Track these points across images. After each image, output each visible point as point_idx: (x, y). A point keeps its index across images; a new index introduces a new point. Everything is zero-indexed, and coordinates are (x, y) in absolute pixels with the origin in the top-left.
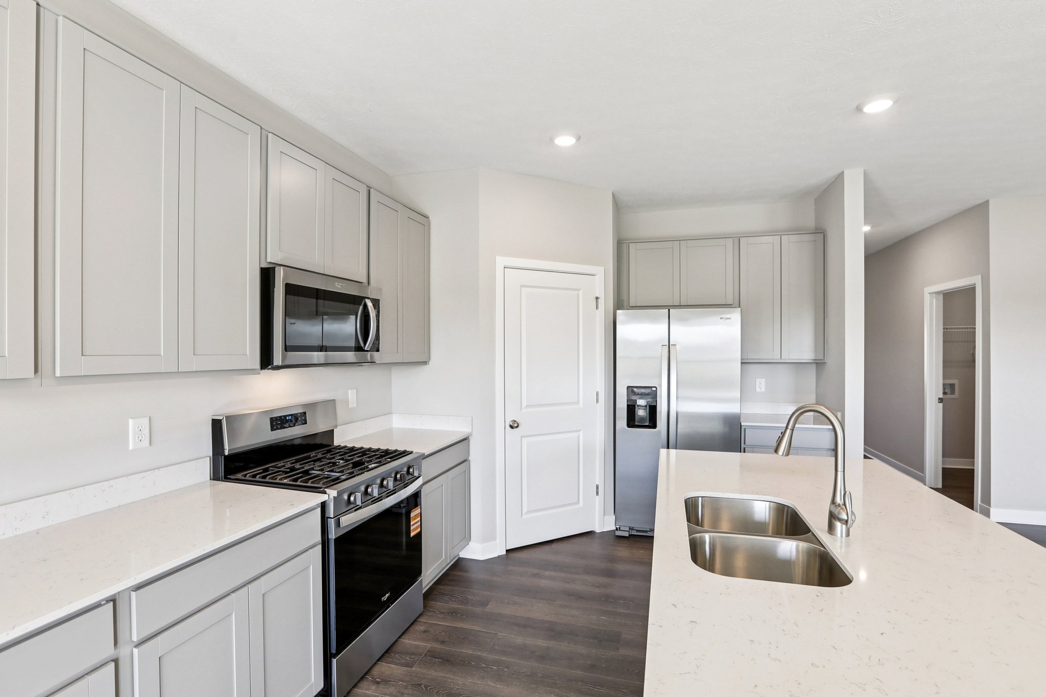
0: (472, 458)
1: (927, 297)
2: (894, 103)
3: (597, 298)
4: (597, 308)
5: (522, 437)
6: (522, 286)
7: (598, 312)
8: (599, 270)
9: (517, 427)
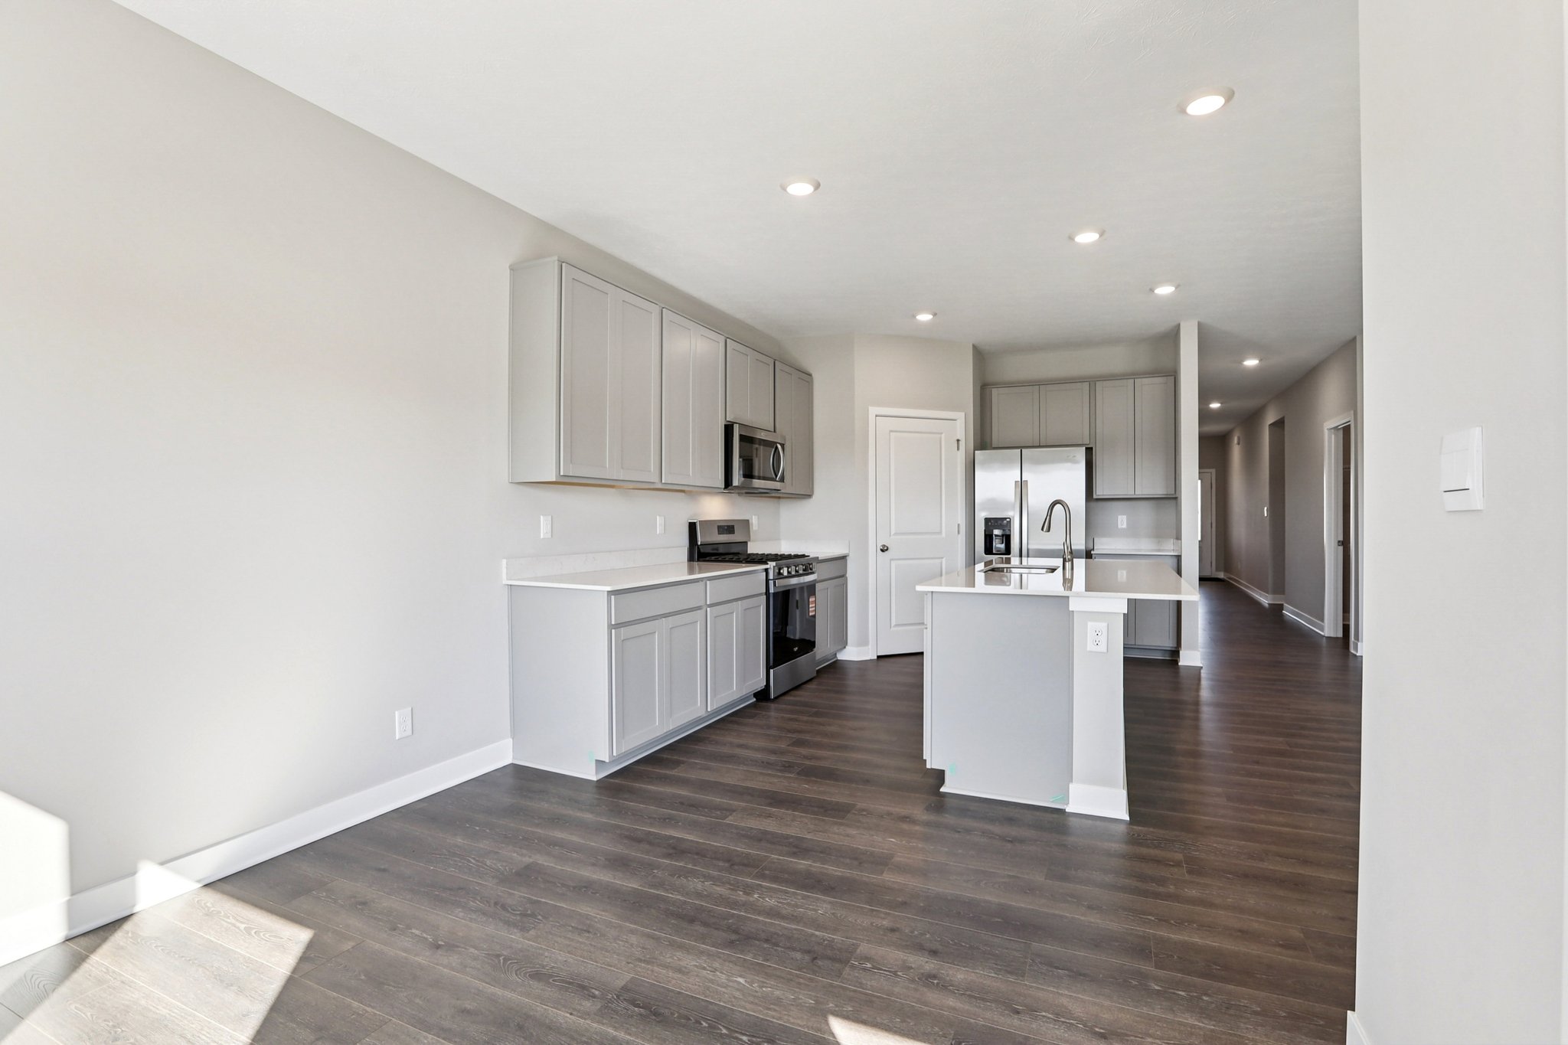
0: (849, 575)
1: (1326, 432)
2: (1176, 288)
3: (958, 440)
4: (958, 449)
5: (891, 560)
6: (891, 431)
7: (959, 453)
8: (960, 416)
9: (887, 550)
